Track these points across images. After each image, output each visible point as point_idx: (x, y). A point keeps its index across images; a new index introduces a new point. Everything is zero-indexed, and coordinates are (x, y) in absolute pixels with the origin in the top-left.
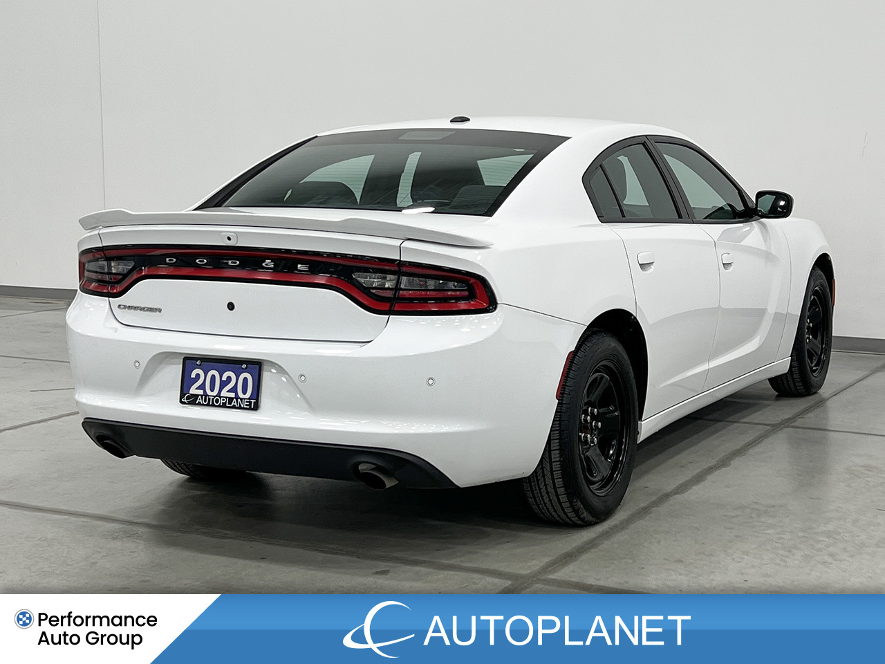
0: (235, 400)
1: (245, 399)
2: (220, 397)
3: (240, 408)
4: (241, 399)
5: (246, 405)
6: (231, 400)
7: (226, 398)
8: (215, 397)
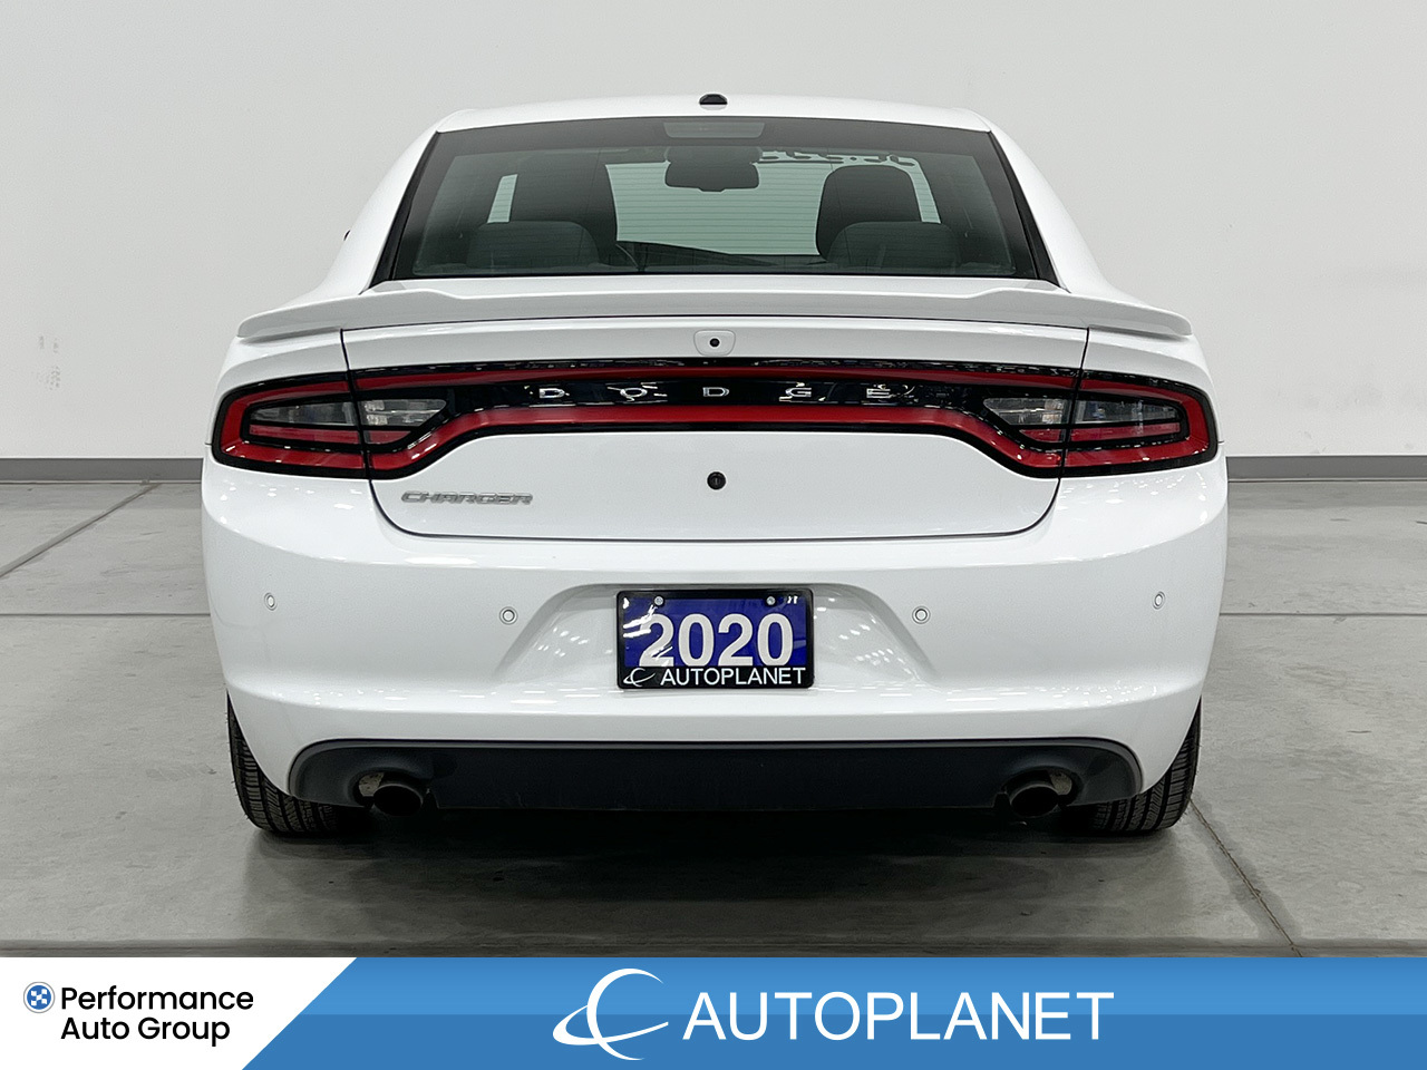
0: (755, 670)
1: (778, 667)
2: (719, 669)
3: (770, 685)
4: (771, 669)
5: (784, 679)
6: (745, 671)
7: (734, 668)
8: (705, 668)
